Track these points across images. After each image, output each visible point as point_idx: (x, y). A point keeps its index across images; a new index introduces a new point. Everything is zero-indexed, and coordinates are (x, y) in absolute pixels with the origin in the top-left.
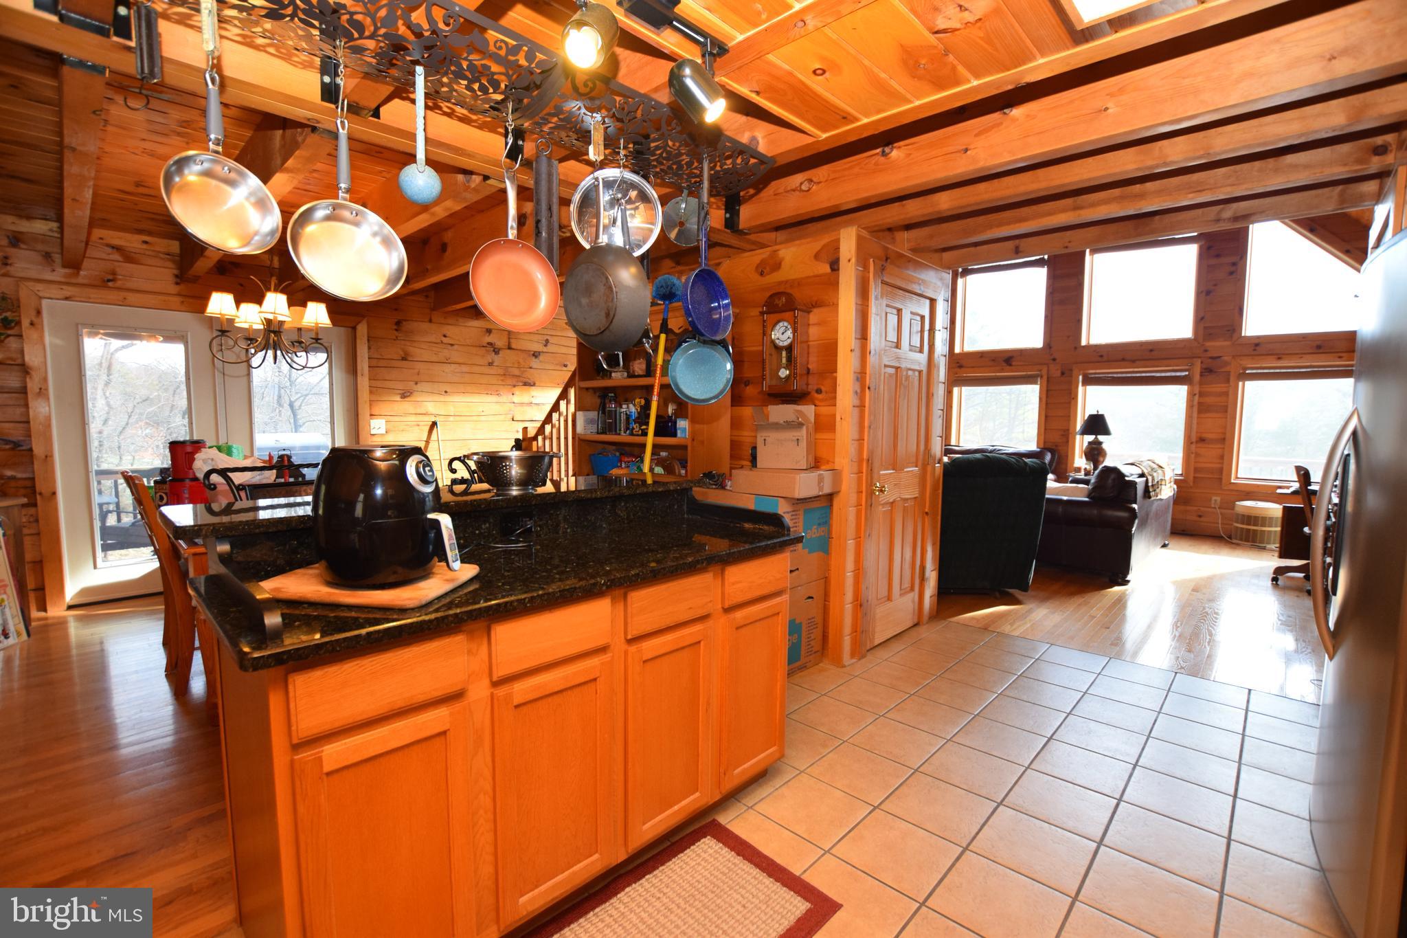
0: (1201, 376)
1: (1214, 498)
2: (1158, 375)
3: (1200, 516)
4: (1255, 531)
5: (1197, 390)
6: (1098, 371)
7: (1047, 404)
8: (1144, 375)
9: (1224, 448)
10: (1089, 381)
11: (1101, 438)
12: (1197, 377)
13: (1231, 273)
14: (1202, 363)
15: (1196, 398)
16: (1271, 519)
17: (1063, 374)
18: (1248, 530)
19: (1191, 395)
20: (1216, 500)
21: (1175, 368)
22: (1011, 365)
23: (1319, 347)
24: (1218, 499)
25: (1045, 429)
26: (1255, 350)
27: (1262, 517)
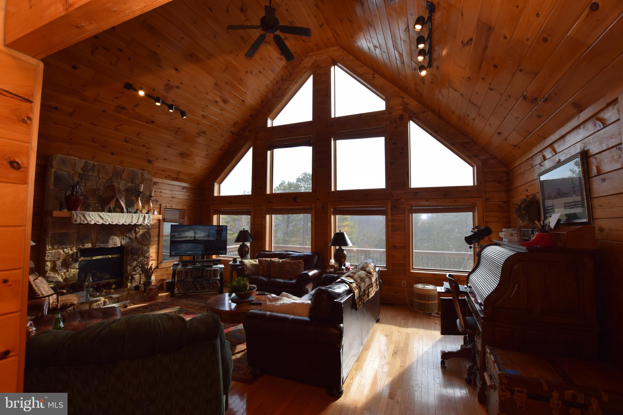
0: (391, 210)
1: (403, 282)
2: (371, 209)
3: (397, 293)
4: (425, 304)
5: (390, 218)
6: (341, 206)
7: (315, 225)
8: (363, 209)
9: (405, 252)
10: (336, 213)
11: (343, 248)
12: (389, 211)
13: (402, 153)
14: (391, 202)
15: (390, 223)
16: (432, 296)
17: (323, 208)
18: (421, 303)
19: (387, 220)
20: (404, 283)
21: (379, 205)
22: (296, 202)
23: (445, 195)
24: (405, 282)
25: (315, 241)
26: (416, 196)
27: (428, 295)
